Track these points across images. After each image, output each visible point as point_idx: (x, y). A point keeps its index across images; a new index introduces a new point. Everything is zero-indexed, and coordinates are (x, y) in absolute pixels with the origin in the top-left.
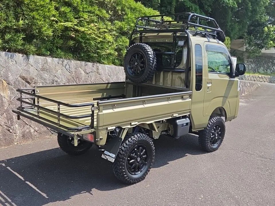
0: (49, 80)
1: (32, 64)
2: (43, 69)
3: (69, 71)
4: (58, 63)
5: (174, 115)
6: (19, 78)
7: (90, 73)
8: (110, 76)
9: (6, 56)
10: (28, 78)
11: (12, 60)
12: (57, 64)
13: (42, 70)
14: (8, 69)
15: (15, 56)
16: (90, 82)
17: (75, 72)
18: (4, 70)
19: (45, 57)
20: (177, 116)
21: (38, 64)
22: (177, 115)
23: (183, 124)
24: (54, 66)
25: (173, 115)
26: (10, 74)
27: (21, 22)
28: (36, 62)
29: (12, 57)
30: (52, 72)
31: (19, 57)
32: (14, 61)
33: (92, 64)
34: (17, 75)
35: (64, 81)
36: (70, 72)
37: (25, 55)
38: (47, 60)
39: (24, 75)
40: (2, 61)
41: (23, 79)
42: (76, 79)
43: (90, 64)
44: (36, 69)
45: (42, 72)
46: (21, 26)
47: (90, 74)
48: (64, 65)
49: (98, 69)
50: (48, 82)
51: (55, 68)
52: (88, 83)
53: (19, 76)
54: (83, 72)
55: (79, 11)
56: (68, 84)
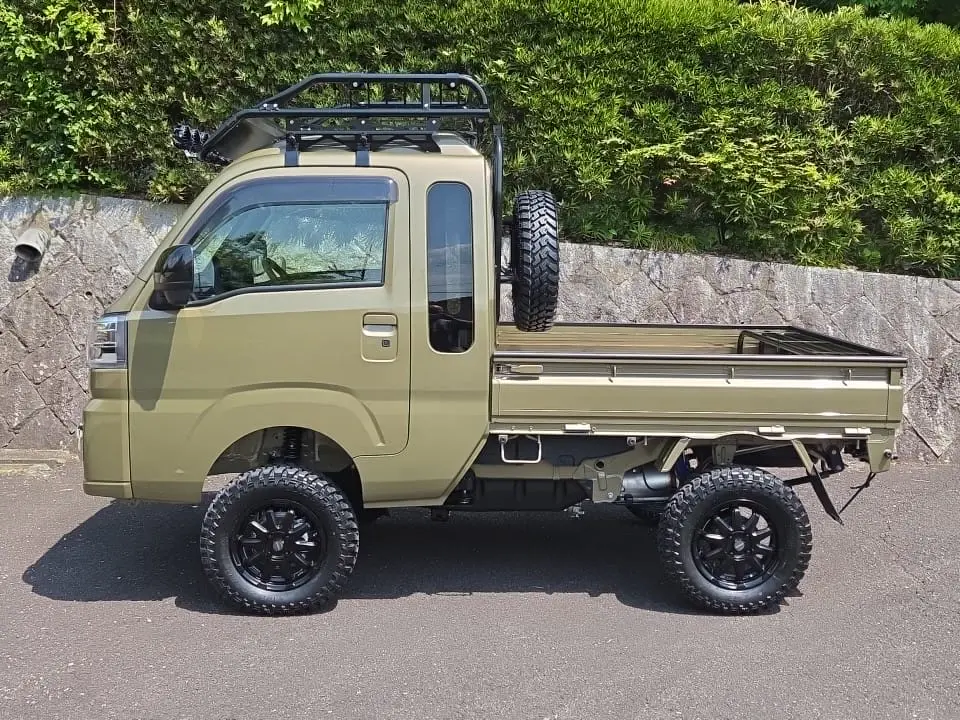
0: (587, 308)
3: (657, 283)
4: (628, 263)
7: (733, 292)
8: (818, 304)
12: (624, 264)
13: (574, 282)
16: (728, 320)
17: (680, 288)
19: (587, 246)
24: (611, 270)
27: (521, 158)
30: (602, 286)
33: (749, 264)
35: (636, 312)
36: (662, 288)
38: (592, 253)
42: (678, 308)
43: (740, 265)
47: (736, 295)
48: (645, 268)
49: (771, 280)
50: (583, 312)
51: (615, 277)
52: (719, 324)
54: (709, 290)
55: (701, 107)
56: (645, 322)
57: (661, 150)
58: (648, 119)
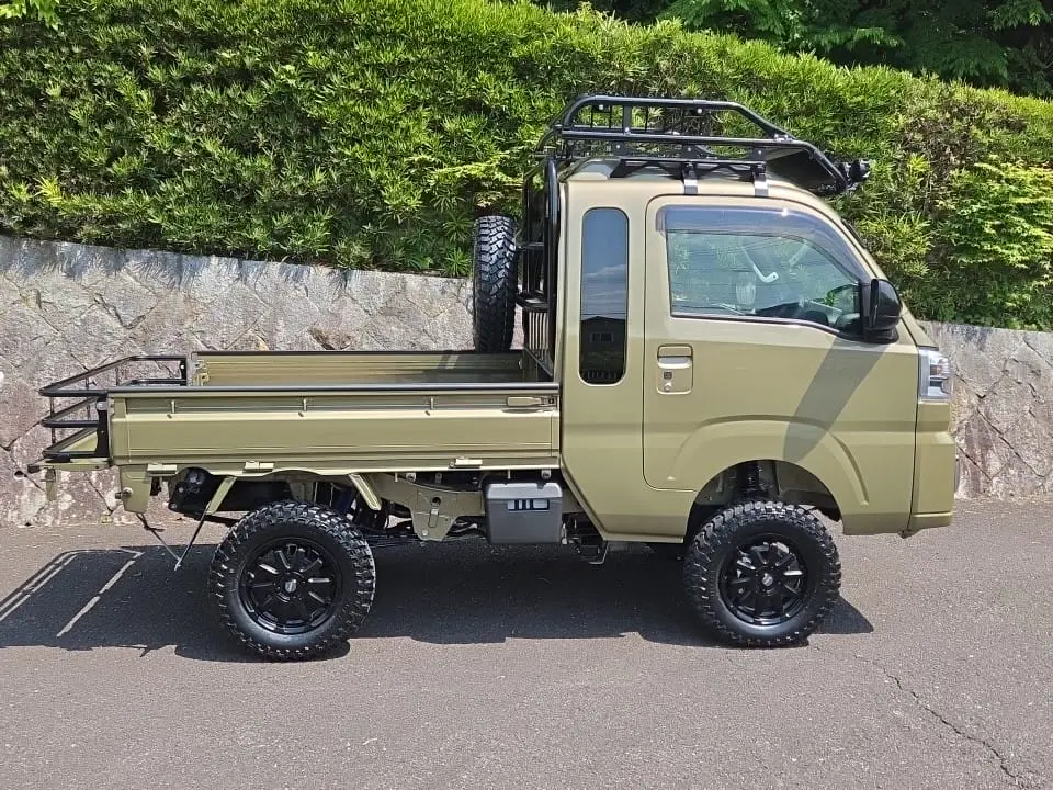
0: (400, 344)
1: (355, 297)
2: (387, 312)
4: (443, 292)
5: (459, 462)
6: (308, 336)
9: (281, 274)
10: (330, 336)
11: (297, 285)
12: (439, 293)
13: (385, 314)
14: (279, 310)
15: (305, 272)
18: (267, 314)
19: (399, 275)
20: (482, 468)
21: (375, 297)
22: (479, 462)
23: (531, 501)
24: (426, 301)
25: (455, 460)
26: (281, 323)
27: (319, 176)
28: (370, 290)
29: (297, 277)
30: (416, 319)
31: (320, 274)
32: (302, 288)
34: (301, 326)
37: (337, 271)
38: (405, 283)
39: (321, 327)
40: (269, 289)
41: (318, 340)
44: (366, 311)
45: (380, 319)
46: (321, 189)
48: (464, 299)
50: (396, 348)
51: (430, 309)
53: (307, 329)
55: (516, 124)
57: (475, 169)
58: (458, 135)
